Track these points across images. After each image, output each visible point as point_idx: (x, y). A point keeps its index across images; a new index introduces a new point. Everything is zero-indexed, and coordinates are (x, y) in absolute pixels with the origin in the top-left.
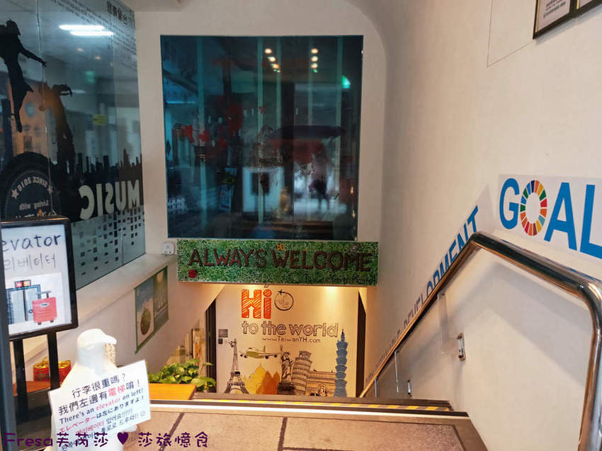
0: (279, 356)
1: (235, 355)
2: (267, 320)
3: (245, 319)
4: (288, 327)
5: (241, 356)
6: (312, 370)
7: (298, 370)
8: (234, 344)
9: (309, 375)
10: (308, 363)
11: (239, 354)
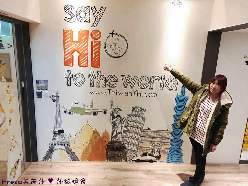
0: (109, 113)
1: (58, 111)
2: (95, 70)
3: (68, 68)
4: (120, 78)
5: (65, 112)
6: (145, 127)
7: (130, 129)
8: (55, 98)
9: (142, 133)
10: (141, 120)
11: (62, 110)
